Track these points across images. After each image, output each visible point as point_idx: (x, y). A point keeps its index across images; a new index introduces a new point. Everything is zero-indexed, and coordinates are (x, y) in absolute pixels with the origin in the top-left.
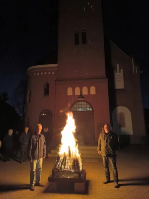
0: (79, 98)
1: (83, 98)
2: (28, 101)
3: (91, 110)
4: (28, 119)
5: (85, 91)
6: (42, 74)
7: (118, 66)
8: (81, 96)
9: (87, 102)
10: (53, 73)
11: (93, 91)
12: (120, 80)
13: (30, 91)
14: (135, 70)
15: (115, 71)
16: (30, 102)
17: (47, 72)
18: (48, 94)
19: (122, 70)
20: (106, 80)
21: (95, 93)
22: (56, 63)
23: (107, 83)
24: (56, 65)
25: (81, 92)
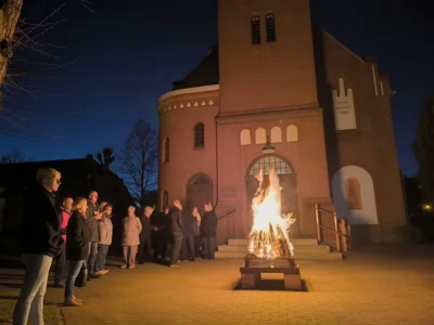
0: (264, 149)
1: (273, 148)
2: (164, 158)
3: (289, 171)
4: (166, 193)
6: (189, 105)
7: (341, 81)
8: (268, 145)
9: (281, 157)
10: (211, 103)
11: (292, 133)
12: (346, 113)
13: (168, 139)
14: (379, 88)
15: (335, 92)
16: (167, 160)
17: (199, 101)
18: (203, 143)
19: (350, 90)
20: (320, 111)
21: (296, 140)
22: (217, 83)
23: (321, 119)
24: (215, 87)
25: (268, 137)
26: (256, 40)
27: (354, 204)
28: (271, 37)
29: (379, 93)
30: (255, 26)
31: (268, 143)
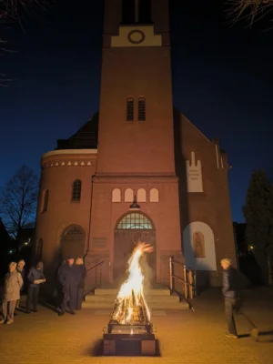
0: (131, 207)
1: (138, 207)
2: (42, 209)
3: (150, 227)
4: (41, 240)
5: (141, 197)
6: (69, 164)
7: (193, 154)
8: (135, 204)
9: (145, 215)
10: (89, 164)
11: (154, 195)
12: (196, 179)
13: (47, 191)
14: (220, 162)
15: (188, 162)
16: (45, 210)
17: (79, 161)
18: (79, 197)
19: (199, 162)
20: (176, 180)
21: (157, 200)
22: (96, 148)
23: (177, 185)
24: (94, 151)
25: (135, 197)
26: (130, 117)
27: (199, 253)
28: (142, 117)
29: (220, 166)
30: (130, 105)
31: (135, 202)
